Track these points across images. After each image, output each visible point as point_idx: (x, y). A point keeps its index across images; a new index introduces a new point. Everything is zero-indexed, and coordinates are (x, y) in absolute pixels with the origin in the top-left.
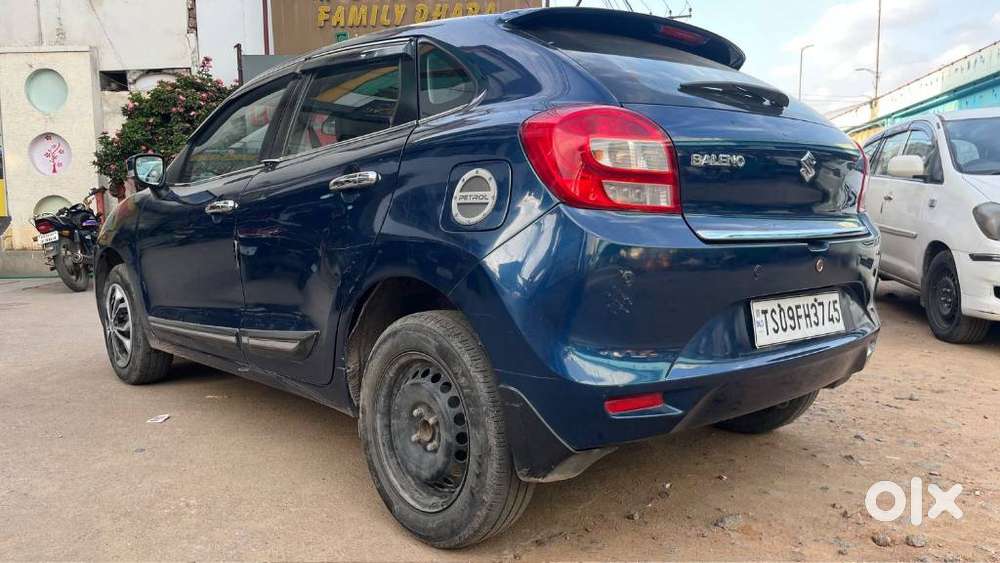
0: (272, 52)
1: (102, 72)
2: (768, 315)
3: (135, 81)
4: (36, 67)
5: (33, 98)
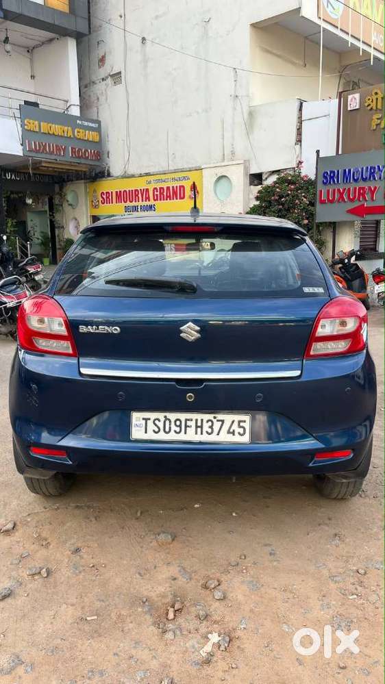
0: (340, 153)
1: (251, 175)
2: (150, 421)
3: (266, 178)
4: (219, 175)
5: (217, 192)
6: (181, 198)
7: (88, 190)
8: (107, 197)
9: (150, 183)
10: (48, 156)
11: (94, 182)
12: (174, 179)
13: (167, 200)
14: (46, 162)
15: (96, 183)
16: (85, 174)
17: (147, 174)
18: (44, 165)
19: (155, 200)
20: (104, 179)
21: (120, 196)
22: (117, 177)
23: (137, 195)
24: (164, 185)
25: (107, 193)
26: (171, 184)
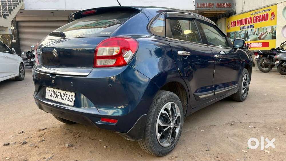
2: (50, 92)
4: (285, 6)
5: (284, 14)
6: (266, 20)
7: (226, 22)
8: (234, 24)
9: (252, 14)
10: (206, 9)
11: (228, 18)
12: (264, 11)
13: (259, 21)
14: (206, 11)
15: (229, 18)
16: (226, 15)
17: (251, 11)
18: (204, 12)
19: (254, 22)
20: (233, 16)
21: (239, 23)
22: (238, 14)
23: (246, 21)
24: (259, 15)
25: (233, 22)
26: (262, 14)
